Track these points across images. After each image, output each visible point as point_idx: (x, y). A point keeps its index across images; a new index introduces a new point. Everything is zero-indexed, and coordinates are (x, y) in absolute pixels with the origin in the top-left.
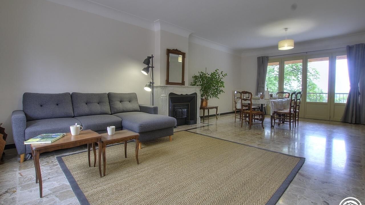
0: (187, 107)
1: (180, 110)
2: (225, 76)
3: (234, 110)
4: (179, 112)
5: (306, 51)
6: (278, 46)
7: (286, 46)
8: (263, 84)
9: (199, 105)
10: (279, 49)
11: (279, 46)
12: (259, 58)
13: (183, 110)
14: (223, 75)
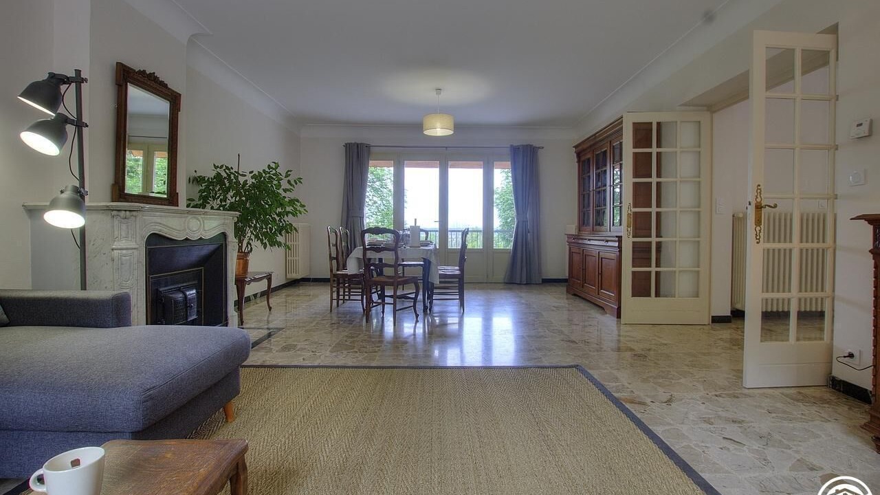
0: (196, 282)
1: (180, 296)
2: (296, 184)
3: (288, 279)
4: (176, 302)
5: (446, 146)
6: (423, 125)
7: (439, 129)
8: (360, 210)
9: (232, 270)
10: (425, 133)
11: (426, 125)
12: (348, 147)
13: (188, 293)
14: (289, 182)
